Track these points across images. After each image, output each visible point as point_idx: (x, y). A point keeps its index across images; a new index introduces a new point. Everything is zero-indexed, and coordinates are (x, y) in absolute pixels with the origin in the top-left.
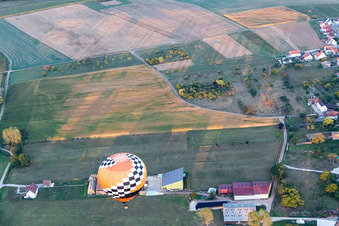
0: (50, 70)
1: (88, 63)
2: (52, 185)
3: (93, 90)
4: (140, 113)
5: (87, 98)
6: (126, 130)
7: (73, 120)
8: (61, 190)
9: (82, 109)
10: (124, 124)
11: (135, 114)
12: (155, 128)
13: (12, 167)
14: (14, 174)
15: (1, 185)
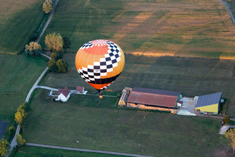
2: (85, 93)
3: (146, 9)
5: (138, 17)
8: (92, 98)
9: (130, 26)
10: (171, 46)
11: (184, 36)
12: (202, 53)
13: (49, 71)
14: (50, 78)
15: (35, 86)
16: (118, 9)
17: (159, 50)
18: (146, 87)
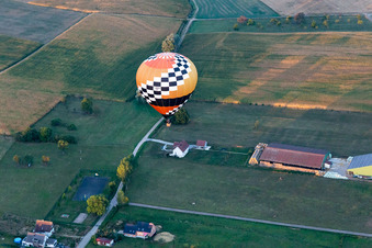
0: (244, 24)
1: (300, 22)
2: (208, 148)
3: (297, 53)
4: (350, 87)
5: (284, 62)
6: (325, 103)
7: (258, 83)
8: (216, 154)
9: (273, 72)
10: (323, 97)
11: (342, 86)
12: (364, 106)
15: (145, 139)
16: (260, 51)
17: (307, 101)
18: (287, 144)
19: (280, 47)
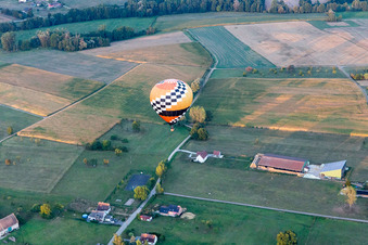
0: (251, 72)
1: (291, 71)
2: (221, 157)
3: (287, 92)
4: (325, 117)
5: (278, 98)
6: (306, 127)
7: (258, 113)
8: (227, 161)
9: (270, 106)
10: (304, 123)
11: (320, 116)
12: (335, 130)
13: (191, 138)
14: (191, 144)
15: (177, 150)
16: (260, 91)
17: (294, 126)
18: (278, 154)
19: (275, 89)
